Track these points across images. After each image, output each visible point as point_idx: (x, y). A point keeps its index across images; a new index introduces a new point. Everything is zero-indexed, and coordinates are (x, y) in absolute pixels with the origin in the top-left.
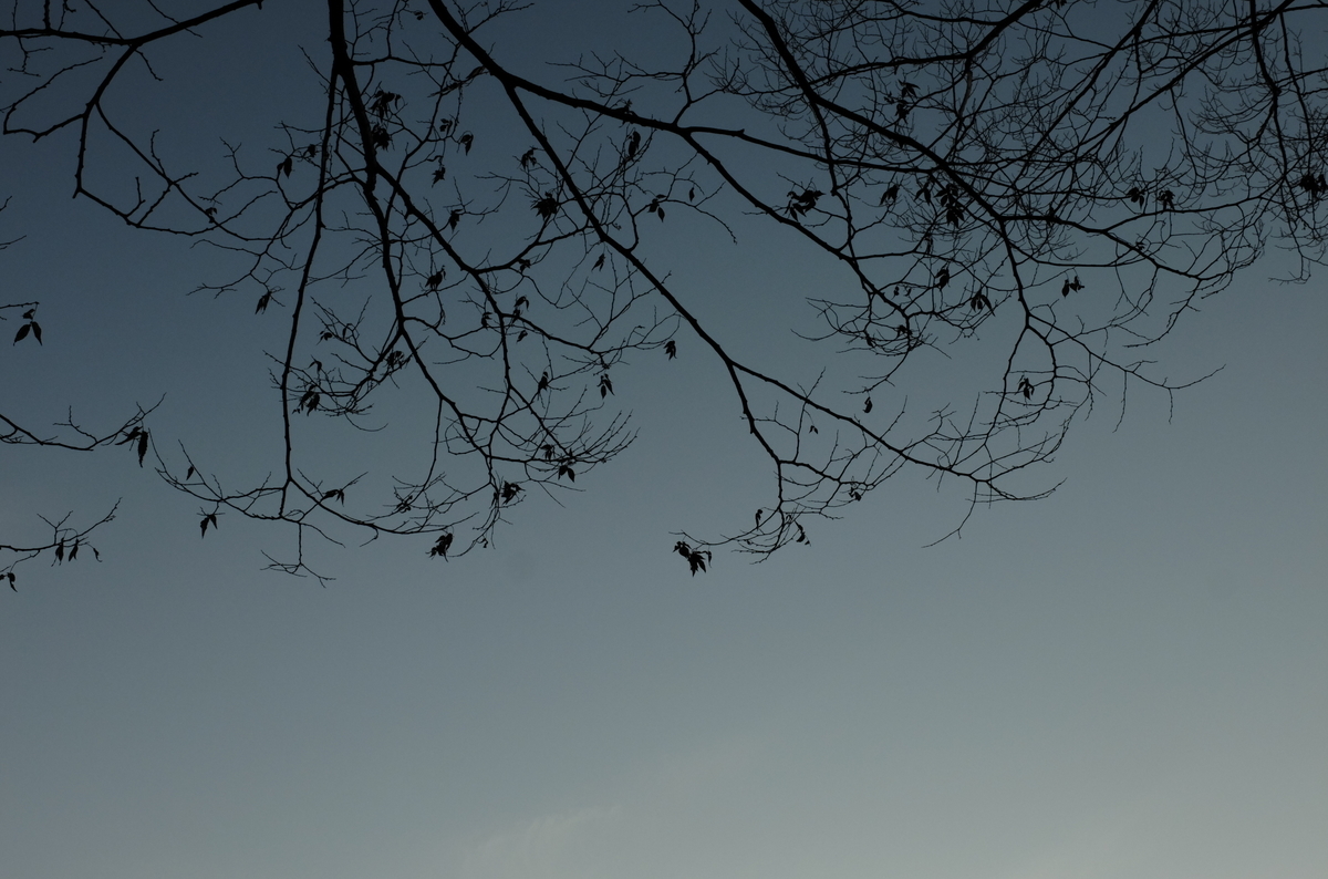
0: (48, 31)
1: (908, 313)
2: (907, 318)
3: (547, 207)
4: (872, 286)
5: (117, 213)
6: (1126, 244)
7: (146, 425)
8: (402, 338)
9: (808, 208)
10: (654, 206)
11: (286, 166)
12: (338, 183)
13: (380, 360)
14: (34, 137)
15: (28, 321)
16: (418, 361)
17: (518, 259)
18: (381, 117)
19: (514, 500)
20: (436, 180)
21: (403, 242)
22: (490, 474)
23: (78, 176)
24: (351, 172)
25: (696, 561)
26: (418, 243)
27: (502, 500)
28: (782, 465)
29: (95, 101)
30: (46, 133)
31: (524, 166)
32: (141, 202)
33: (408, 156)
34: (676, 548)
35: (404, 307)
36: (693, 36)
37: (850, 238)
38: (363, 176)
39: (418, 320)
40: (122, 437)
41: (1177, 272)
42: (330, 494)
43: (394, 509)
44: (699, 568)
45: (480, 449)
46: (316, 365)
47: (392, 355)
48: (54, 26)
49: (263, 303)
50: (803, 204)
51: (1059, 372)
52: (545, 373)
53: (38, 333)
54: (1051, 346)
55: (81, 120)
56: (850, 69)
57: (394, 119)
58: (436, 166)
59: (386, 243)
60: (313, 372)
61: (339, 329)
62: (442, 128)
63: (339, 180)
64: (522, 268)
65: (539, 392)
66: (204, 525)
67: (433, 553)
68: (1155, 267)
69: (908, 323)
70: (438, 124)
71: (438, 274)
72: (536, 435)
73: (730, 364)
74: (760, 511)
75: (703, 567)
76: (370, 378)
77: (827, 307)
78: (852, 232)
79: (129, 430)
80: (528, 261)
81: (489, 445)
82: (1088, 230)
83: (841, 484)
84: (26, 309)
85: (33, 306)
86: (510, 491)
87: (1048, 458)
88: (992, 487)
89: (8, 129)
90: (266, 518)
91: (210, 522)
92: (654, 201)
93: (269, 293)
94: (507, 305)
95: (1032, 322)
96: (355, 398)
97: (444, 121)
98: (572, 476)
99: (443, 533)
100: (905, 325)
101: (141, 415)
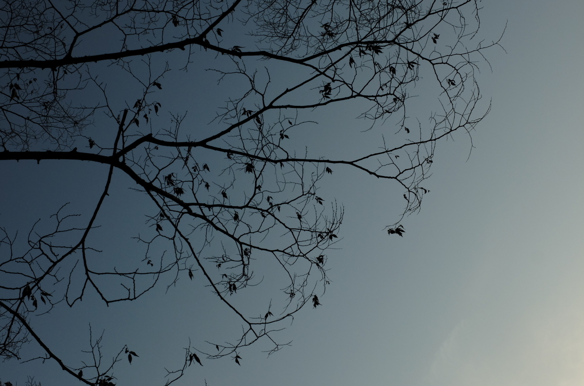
0: (55, 264)
1: (392, 93)
2: (393, 94)
3: (250, 168)
4: (373, 96)
5: (125, 300)
6: (440, 11)
7: (193, 352)
8: (243, 245)
9: (330, 91)
10: (282, 136)
11: (159, 228)
12: (179, 219)
13: (242, 258)
14: (80, 299)
15: (128, 353)
16: (255, 247)
17: (256, 188)
18: (173, 185)
19: (324, 261)
20: (208, 188)
21: (216, 216)
22: (309, 260)
23: (103, 298)
24: (180, 212)
25: (399, 231)
26: (221, 212)
27: (320, 264)
28: (397, 178)
29: (87, 270)
30: (82, 295)
31: (230, 158)
32: (129, 290)
33: (193, 190)
34: (389, 233)
35: (235, 236)
36: (244, 73)
37: (352, 89)
38: (185, 210)
39: (243, 235)
40: (188, 362)
41: (464, 4)
42: (266, 316)
43: (290, 299)
44: (402, 233)
45: (299, 256)
46: (224, 276)
47: (244, 252)
48: (55, 260)
49: (191, 275)
50: (327, 92)
51: (457, 68)
52: (297, 213)
53: (135, 354)
54: (446, 63)
55: (88, 280)
56: (301, 17)
57: (178, 182)
58: (204, 184)
59: (211, 222)
60: (225, 279)
61: (221, 259)
62: (195, 171)
63: (179, 218)
64: (260, 190)
65: (301, 221)
66: (237, 361)
67: (315, 306)
68: (456, 9)
69: (395, 96)
70: (192, 171)
71: (235, 214)
72: (312, 235)
73: (351, 163)
74: (405, 195)
75: (403, 231)
76: (245, 265)
77: (365, 115)
78: (350, 86)
79: (189, 358)
80: (259, 186)
81: (301, 252)
82: (424, 19)
83: (421, 165)
84: (124, 350)
85: (126, 347)
86: (320, 259)
87: (479, 97)
88: (469, 123)
89: (71, 305)
90: (254, 341)
91: (238, 359)
92: (281, 134)
93: (190, 270)
94: (265, 206)
95: (433, 62)
96: (246, 275)
97: (193, 168)
98: (335, 236)
99: (313, 297)
100: (395, 97)
101: (188, 350)
